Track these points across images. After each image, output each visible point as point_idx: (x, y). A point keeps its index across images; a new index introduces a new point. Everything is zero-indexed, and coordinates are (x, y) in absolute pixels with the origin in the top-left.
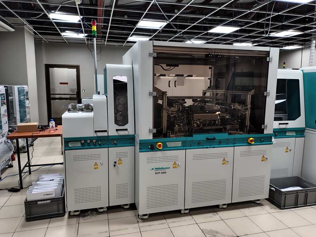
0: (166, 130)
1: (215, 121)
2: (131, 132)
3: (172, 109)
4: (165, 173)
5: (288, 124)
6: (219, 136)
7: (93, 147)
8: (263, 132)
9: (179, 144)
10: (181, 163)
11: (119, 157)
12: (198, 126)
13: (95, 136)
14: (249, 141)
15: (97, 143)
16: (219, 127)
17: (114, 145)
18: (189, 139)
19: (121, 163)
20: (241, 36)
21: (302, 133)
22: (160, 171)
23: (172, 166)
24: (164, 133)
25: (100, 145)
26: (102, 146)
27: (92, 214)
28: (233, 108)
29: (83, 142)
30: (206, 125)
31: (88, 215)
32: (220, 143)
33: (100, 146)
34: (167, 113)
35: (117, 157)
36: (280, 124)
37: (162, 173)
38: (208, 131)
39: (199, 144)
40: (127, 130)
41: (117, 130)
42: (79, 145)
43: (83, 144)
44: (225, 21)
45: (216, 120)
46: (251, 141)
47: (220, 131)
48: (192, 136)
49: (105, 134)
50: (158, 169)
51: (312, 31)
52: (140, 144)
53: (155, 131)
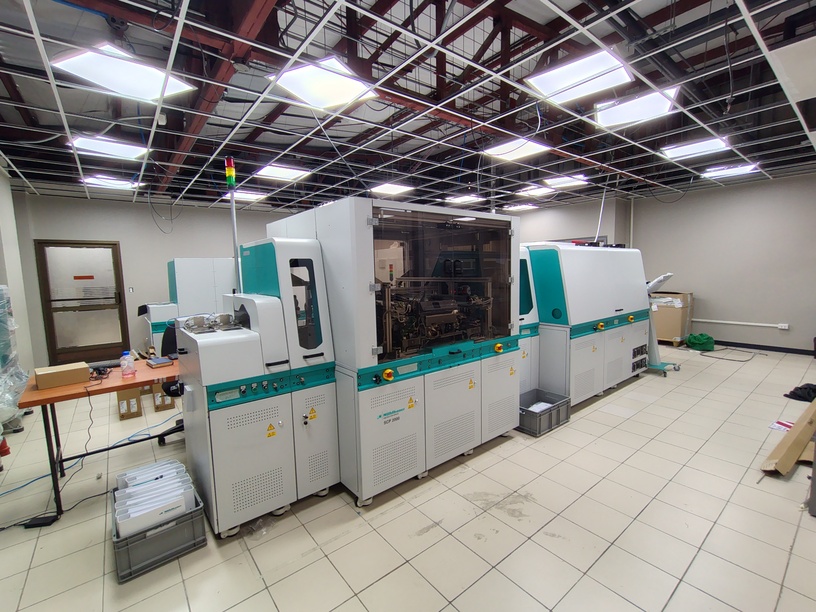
2: (328, 358)
4: (398, 418)
5: (523, 319)
7: (264, 395)
8: (510, 334)
9: (414, 367)
10: (419, 398)
11: (310, 406)
13: (267, 373)
14: (496, 349)
15: (270, 388)
16: (459, 333)
17: (301, 386)
18: (428, 356)
19: (315, 417)
21: (536, 330)
22: (391, 418)
23: (406, 406)
24: (388, 352)
25: (276, 389)
26: (281, 391)
27: (265, 524)
29: (243, 388)
30: (444, 331)
31: (260, 528)
33: (277, 391)
34: (392, 318)
37: (394, 420)
39: (440, 363)
40: (322, 354)
41: (305, 357)
42: (236, 395)
43: (244, 392)
46: (500, 348)
48: (431, 351)
49: (284, 368)
50: (388, 414)
52: (359, 377)
53: (381, 350)
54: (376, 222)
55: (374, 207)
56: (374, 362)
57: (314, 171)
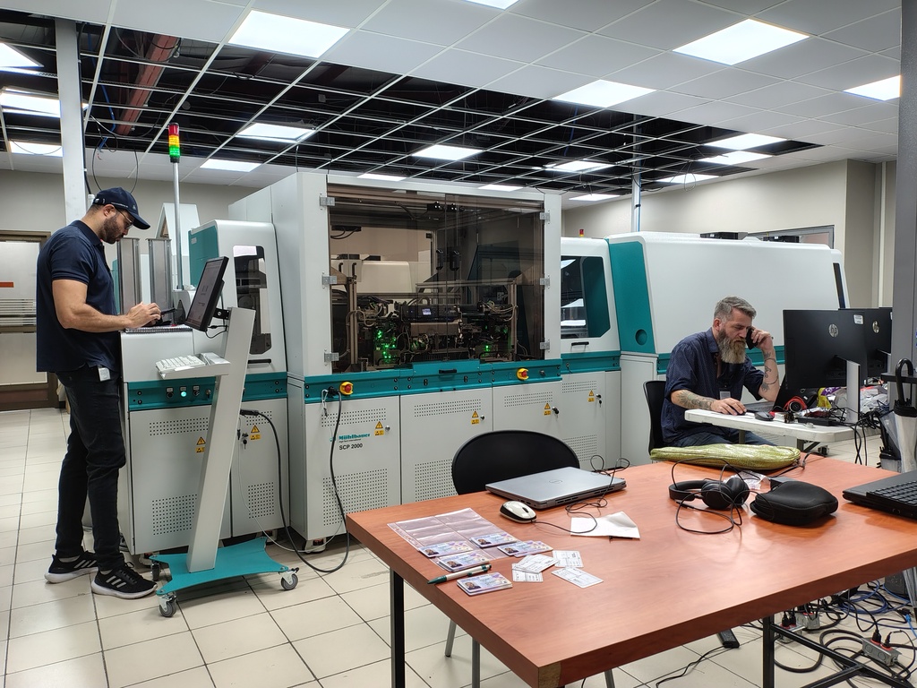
0: (356, 356)
1: (452, 338)
2: (278, 366)
3: (369, 312)
4: (360, 445)
5: (588, 343)
6: (462, 366)
8: (543, 358)
10: (391, 424)
11: (252, 422)
12: (421, 347)
14: (519, 375)
15: (202, 394)
16: (461, 350)
18: (405, 372)
19: (258, 437)
20: (483, 167)
21: (614, 362)
22: (350, 443)
23: (373, 431)
24: (352, 363)
25: (209, 397)
28: (484, 310)
29: (170, 390)
30: (437, 345)
32: (467, 380)
34: (358, 321)
35: (249, 423)
36: (573, 344)
37: (354, 446)
38: (440, 358)
39: (425, 384)
40: (269, 361)
43: (170, 395)
44: (449, 133)
45: (455, 336)
46: (523, 374)
47: (464, 357)
48: (410, 367)
50: (346, 437)
51: (629, 161)
52: (306, 385)
53: (336, 357)
54: (332, 202)
55: (329, 185)
56: (326, 371)
57: (320, 129)
